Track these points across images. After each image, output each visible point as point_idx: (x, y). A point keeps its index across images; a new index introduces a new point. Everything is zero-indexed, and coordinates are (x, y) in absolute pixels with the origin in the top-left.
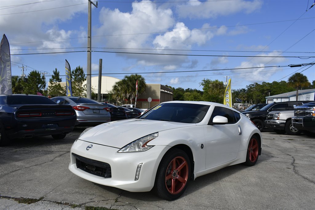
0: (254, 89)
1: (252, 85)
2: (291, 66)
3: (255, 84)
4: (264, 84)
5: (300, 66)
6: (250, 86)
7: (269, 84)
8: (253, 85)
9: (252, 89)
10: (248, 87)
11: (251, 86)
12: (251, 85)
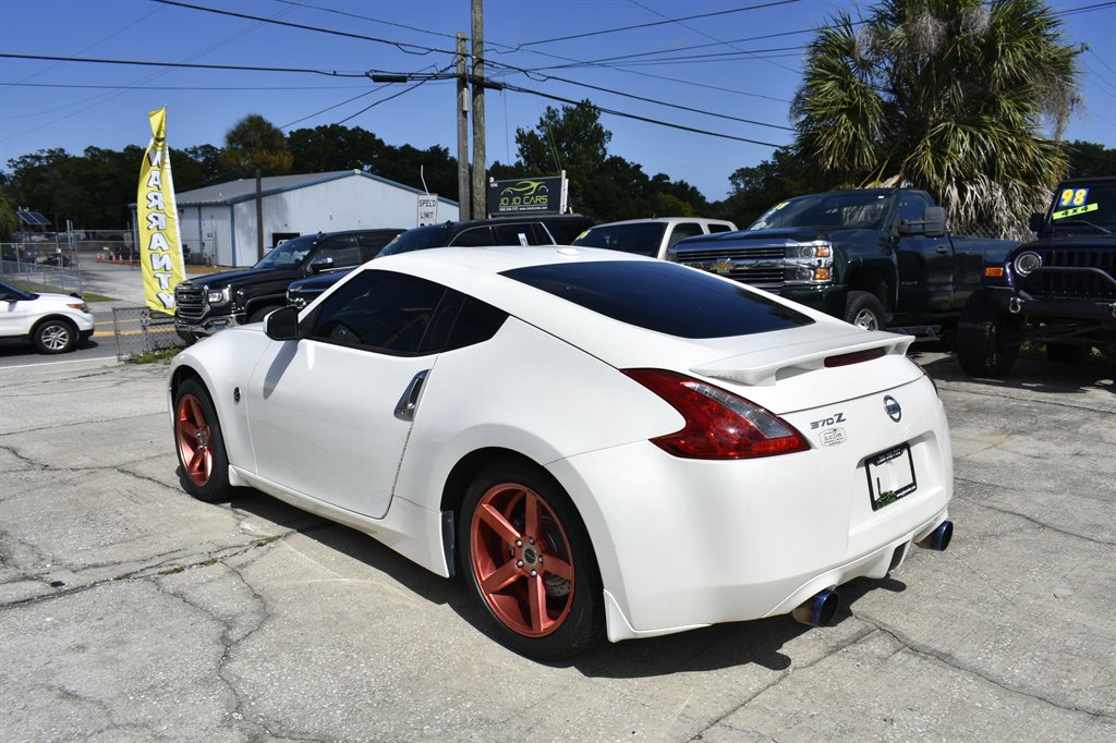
0: (55, 171)
1: (32, 157)
2: (377, 79)
3: (45, 154)
4: (93, 155)
5: (402, 79)
6: (23, 162)
7: (110, 153)
8: (38, 158)
9: (44, 174)
10: (15, 166)
11: (28, 160)
12: (27, 157)
